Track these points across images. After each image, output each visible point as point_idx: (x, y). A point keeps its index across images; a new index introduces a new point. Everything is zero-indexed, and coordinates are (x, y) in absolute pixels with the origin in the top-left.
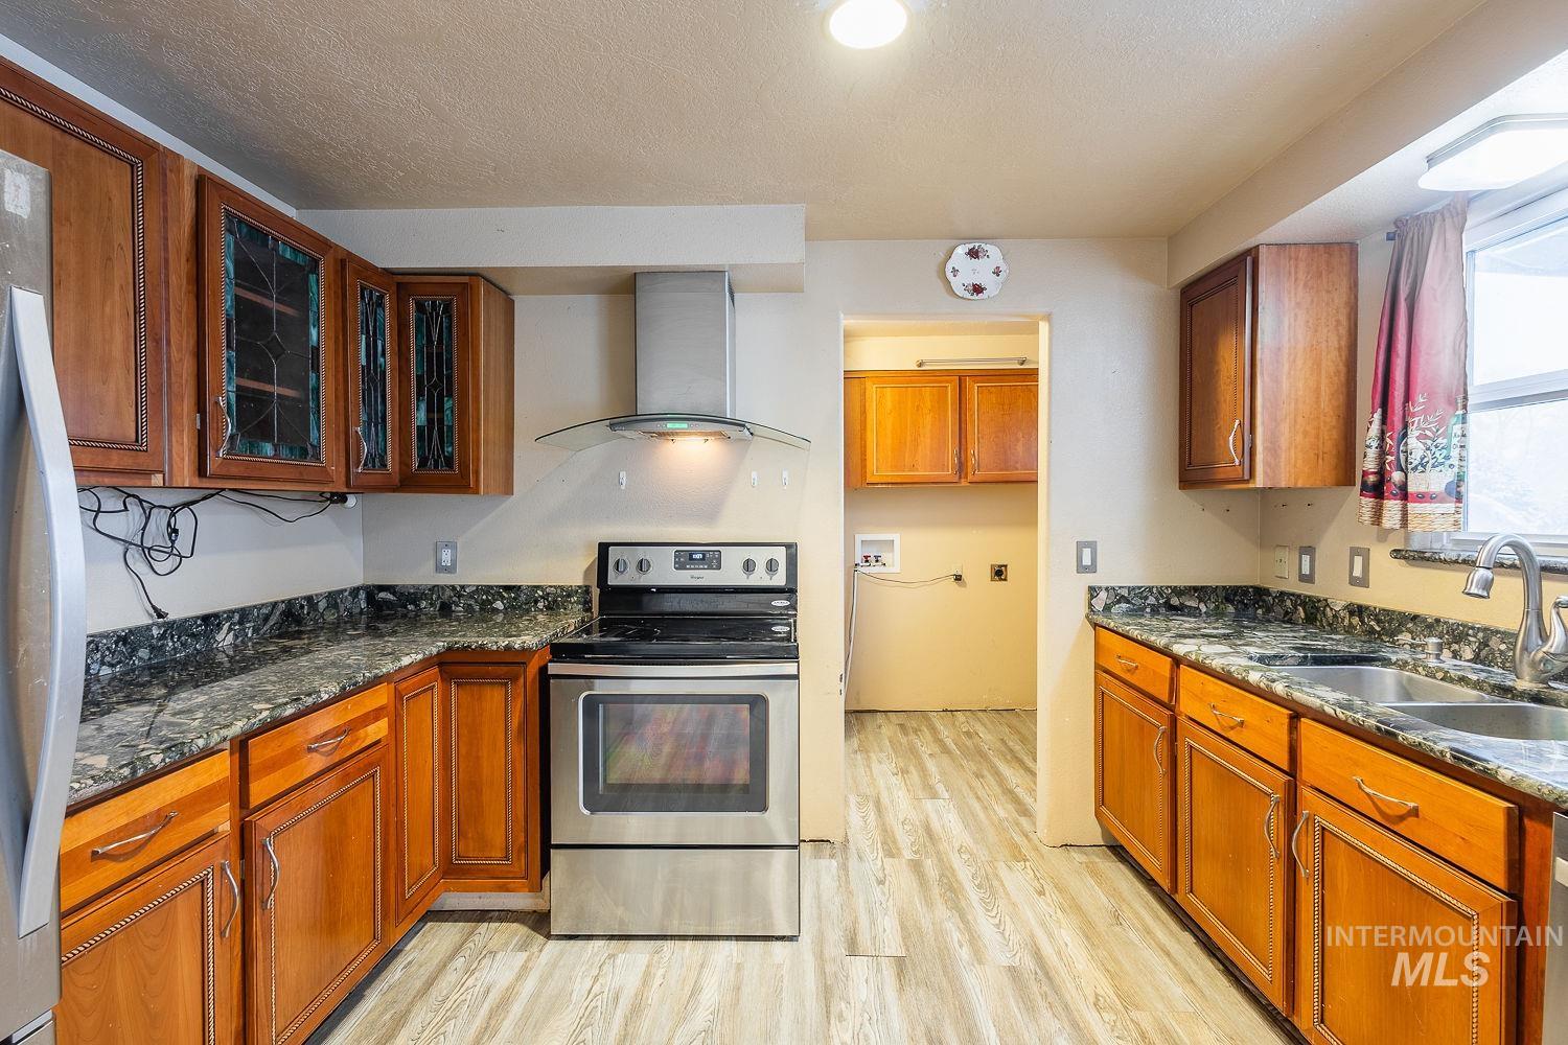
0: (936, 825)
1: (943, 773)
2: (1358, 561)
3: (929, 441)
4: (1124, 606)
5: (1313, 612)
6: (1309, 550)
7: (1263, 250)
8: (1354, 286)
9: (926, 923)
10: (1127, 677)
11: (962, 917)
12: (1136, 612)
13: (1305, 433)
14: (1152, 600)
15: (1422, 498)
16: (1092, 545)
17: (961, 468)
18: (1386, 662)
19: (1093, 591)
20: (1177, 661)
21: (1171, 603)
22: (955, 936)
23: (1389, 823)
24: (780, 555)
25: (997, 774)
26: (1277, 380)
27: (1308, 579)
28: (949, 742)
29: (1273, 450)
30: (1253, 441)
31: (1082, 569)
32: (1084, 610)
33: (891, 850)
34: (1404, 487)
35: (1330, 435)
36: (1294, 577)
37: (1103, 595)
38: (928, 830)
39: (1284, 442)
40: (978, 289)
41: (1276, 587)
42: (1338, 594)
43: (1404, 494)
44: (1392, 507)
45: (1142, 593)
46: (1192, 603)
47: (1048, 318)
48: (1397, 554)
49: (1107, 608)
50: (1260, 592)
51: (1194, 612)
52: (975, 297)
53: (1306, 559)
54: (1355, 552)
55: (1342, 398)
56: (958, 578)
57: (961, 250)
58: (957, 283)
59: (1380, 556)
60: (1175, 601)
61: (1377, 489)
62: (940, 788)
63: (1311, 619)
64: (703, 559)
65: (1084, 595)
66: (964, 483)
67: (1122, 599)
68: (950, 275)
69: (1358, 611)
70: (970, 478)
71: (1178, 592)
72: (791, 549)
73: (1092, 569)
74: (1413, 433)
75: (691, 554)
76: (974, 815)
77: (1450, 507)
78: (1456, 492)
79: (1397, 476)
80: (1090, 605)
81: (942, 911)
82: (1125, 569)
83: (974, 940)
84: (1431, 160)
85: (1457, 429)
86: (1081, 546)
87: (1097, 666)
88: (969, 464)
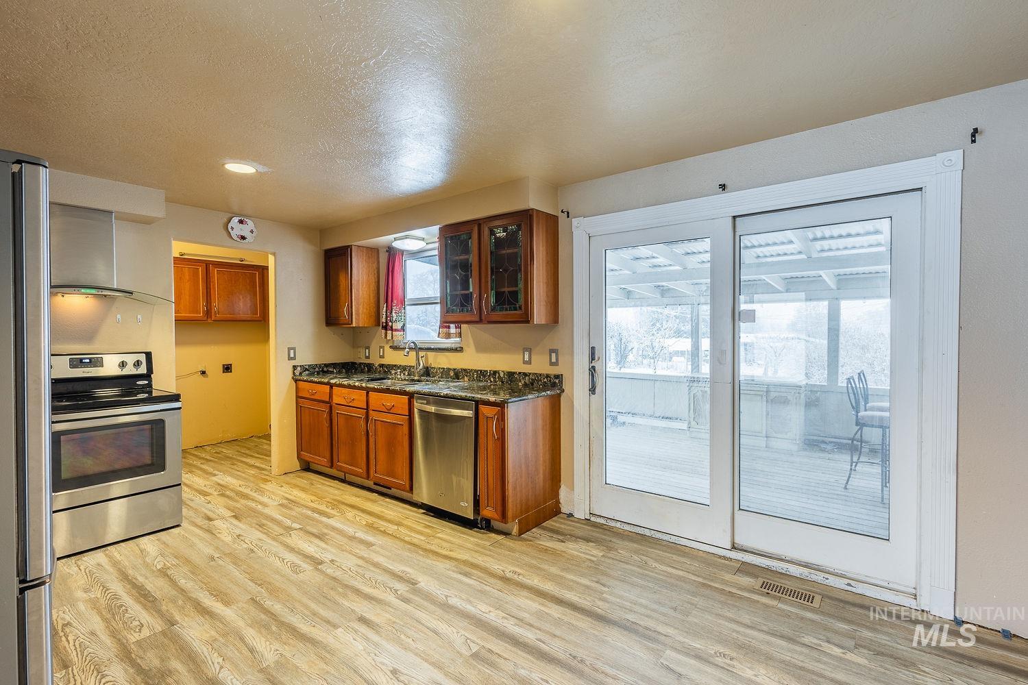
0: (222, 482)
1: (213, 468)
2: (381, 350)
3: (188, 297)
4: (307, 372)
5: (370, 368)
6: (368, 348)
7: (353, 247)
8: (378, 262)
9: (238, 505)
10: (312, 397)
11: (253, 500)
12: (312, 374)
13: (367, 309)
14: (317, 369)
15: (396, 330)
16: (294, 349)
17: (208, 313)
18: (389, 379)
19: (295, 367)
20: (332, 386)
21: (324, 369)
22: (253, 505)
23: (389, 411)
24: (143, 358)
25: (242, 462)
26: (358, 290)
27: (368, 357)
28: (208, 457)
29: (358, 314)
30: (352, 311)
31: (290, 359)
32: (291, 375)
33: (205, 494)
34: (392, 327)
35: (373, 310)
36: (364, 358)
37: (299, 368)
38: (219, 484)
39: (360, 311)
40: (243, 238)
41: (358, 361)
42: (376, 361)
43: (392, 330)
44: (389, 332)
45: (312, 367)
46: (331, 370)
47: (274, 254)
48: (391, 347)
49: (301, 374)
50: (354, 364)
51: (332, 372)
52: (242, 241)
53: (367, 350)
54: (381, 347)
55: (376, 298)
56: (203, 373)
57: (236, 220)
58: (233, 233)
59: (387, 348)
60: (325, 369)
61: (385, 328)
62: (217, 472)
63: (369, 371)
64: (90, 362)
65: (291, 369)
66: (209, 321)
67: (306, 370)
68: (230, 230)
69: (382, 366)
70: (213, 318)
71: (326, 365)
72: (149, 355)
73: (294, 358)
74: (394, 312)
75: (81, 360)
76: (240, 476)
77: (402, 333)
78: (403, 328)
79: (390, 324)
80: (294, 373)
81: (243, 502)
82: (307, 357)
83: (261, 503)
84: (395, 239)
85: (403, 311)
86: (289, 349)
87: (298, 397)
88: (213, 311)
